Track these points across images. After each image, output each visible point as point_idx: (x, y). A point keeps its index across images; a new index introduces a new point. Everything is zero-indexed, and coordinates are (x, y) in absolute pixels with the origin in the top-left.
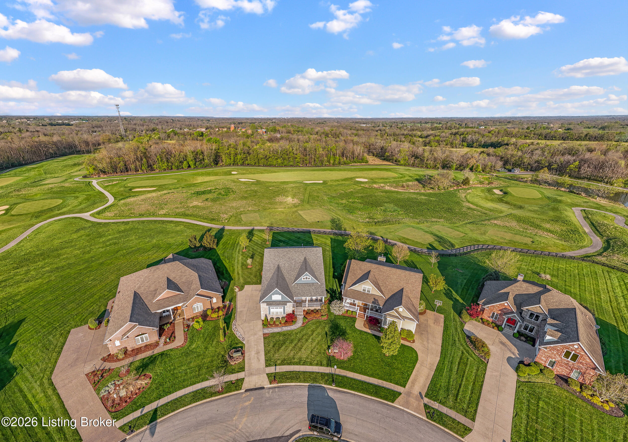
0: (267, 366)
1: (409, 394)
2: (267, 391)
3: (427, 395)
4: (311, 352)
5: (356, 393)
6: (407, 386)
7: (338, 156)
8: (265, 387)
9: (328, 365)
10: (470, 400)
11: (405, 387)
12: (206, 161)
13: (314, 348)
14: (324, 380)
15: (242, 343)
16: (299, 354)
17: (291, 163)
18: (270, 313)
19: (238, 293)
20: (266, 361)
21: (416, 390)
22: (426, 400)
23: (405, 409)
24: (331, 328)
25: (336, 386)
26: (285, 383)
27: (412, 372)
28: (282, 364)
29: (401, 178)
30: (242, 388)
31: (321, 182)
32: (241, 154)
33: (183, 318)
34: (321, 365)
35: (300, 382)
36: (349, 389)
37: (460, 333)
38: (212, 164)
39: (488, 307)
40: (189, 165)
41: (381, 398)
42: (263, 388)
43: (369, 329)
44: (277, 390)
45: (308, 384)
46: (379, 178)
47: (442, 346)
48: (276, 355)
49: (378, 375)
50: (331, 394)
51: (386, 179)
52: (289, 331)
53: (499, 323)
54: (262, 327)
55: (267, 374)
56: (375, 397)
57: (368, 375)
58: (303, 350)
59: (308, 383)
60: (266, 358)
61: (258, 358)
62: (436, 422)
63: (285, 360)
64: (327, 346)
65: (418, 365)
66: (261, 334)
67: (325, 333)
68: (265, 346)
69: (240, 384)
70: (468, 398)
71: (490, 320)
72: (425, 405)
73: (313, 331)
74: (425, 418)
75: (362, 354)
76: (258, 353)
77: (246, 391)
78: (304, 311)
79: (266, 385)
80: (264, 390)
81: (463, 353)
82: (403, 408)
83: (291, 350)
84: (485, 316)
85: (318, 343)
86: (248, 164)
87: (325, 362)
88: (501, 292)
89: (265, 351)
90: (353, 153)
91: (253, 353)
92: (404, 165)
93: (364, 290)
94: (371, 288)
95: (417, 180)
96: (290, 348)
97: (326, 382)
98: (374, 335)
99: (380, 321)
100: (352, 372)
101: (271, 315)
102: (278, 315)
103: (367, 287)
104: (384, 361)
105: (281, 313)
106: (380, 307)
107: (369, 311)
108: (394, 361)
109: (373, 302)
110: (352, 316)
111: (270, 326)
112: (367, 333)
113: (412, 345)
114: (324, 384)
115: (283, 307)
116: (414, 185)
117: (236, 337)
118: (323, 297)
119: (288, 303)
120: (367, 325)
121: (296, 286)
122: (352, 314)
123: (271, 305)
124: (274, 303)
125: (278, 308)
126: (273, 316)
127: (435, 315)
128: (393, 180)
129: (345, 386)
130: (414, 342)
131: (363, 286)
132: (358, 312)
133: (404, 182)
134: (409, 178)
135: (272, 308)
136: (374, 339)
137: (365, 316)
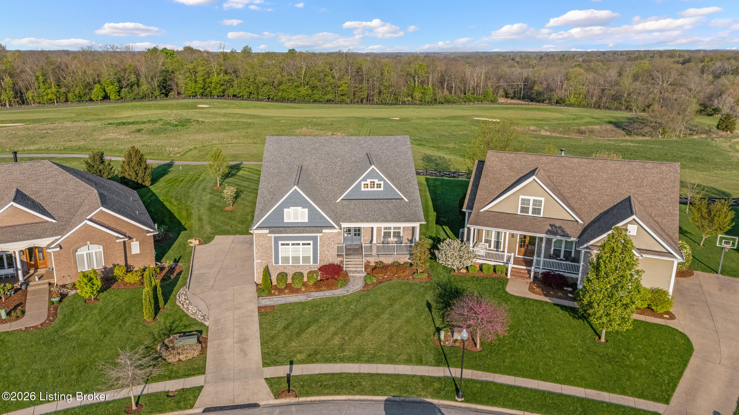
0: (265, 364)
2: (265, 410)
4: (391, 337)
6: (674, 400)
7: (430, 86)
8: (262, 403)
9: (438, 363)
11: (667, 401)
12: (144, 87)
13: (398, 331)
14: (431, 390)
15: (202, 324)
16: (357, 342)
17: (331, 97)
18: (277, 262)
19: (198, 248)
20: (264, 355)
21: (704, 407)
24: (441, 296)
25: (467, 401)
26: (318, 394)
27: (681, 373)
28: (311, 358)
29: (574, 119)
30: (197, 404)
31: (398, 119)
32: (218, 74)
33: (50, 284)
34: (420, 362)
35: (362, 392)
36: (504, 406)
38: (157, 93)
40: (106, 94)
42: (255, 405)
43: (546, 295)
44: (294, 408)
45: (384, 398)
46: (524, 119)
48: (294, 344)
49: (583, 378)
51: (542, 120)
52: (329, 298)
54: (256, 294)
55: (266, 379)
57: (557, 381)
58: (367, 334)
59: (385, 395)
60: (266, 351)
61: (242, 350)
63: (316, 352)
64: (433, 329)
65: (693, 361)
66: (253, 307)
67: (424, 304)
68: (261, 328)
69: (191, 397)
73: (393, 301)
75: (534, 340)
76: (243, 340)
77: (206, 410)
78: (367, 266)
79: (262, 400)
80: (256, 410)
83: (335, 334)
85: (408, 321)
86: (234, 96)
87: (431, 358)
89: (262, 337)
90: (464, 81)
91: (229, 342)
92: (579, 106)
93: (525, 210)
94: (543, 199)
95: (610, 122)
96: (332, 329)
97: (437, 394)
98: (558, 305)
99: (571, 281)
100: (509, 374)
101: (280, 264)
102: (299, 266)
103: (532, 198)
104: (595, 353)
105: (306, 259)
106: (572, 239)
107: (542, 259)
108: (623, 351)
109: (548, 232)
110: (494, 275)
111: (277, 293)
112: (541, 302)
113: (671, 323)
114: (433, 397)
115: (311, 242)
116: (607, 131)
117: (186, 315)
118: (417, 225)
119: (324, 231)
120: (537, 290)
121: (346, 202)
122: (495, 270)
123: (281, 232)
124: (288, 229)
125: (299, 244)
126: (284, 267)
127: (718, 278)
128: (556, 122)
129: (492, 401)
130: (672, 317)
131: (521, 197)
132: (511, 266)
133: (582, 125)
134: (592, 120)
135: (282, 245)
136: (561, 312)
137: (529, 271)
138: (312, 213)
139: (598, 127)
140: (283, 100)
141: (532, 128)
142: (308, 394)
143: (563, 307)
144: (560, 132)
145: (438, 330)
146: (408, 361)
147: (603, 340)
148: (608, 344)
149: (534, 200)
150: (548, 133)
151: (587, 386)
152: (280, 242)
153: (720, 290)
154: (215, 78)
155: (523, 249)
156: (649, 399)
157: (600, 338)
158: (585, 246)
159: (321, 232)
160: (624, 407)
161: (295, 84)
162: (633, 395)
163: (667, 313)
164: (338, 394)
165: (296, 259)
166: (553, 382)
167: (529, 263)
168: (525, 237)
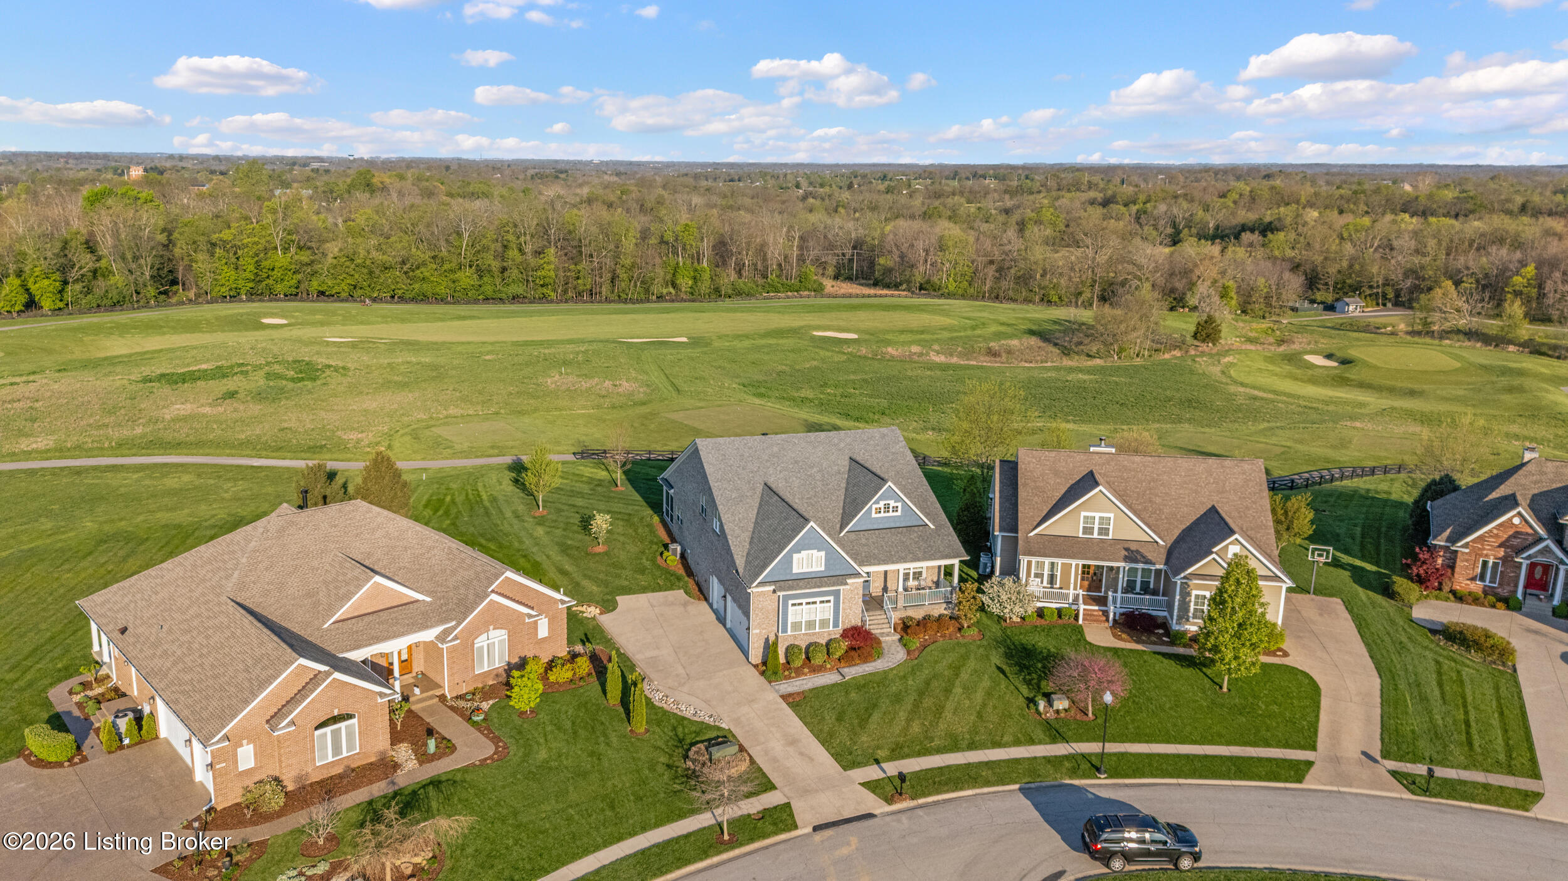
0: (845, 767)
1: (1336, 760)
2: (887, 819)
3: (1386, 755)
4: (980, 715)
5: (1181, 781)
6: (1320, 745)
8: (876, 812)
9: (1054, 741)
10: (1507, 744)
11: (1314, 748)
13: (983, 707)
14: (1064, 770)
15: (719, 728)
16: (942, 726)
17: (519, 289)
18: (785, 630)
19: (603, 618)
20: (836, 757)
21: (1351, 748)
22: (1391, 764)
23: (1342, 789)
24: (1008, 655)
25: (1111, 777)
26: (938, 793)
27: (1317, 716)
28: (898, 753)
29: (973, 328)
30: (799, 823)
31: (684, 339)
32: (285, 250)
34: (1032, 742)
35: (988, 783)
36: (1155, 777)
37: (1406, 626)
39: (1466, 546)
41: (1261, 779)
42: (870, 816)
43: (1138, 642)
44: (920, 813)
45: (1018, 786)
47: (1372, 657)
48: (864, 739)
49: (1220, 735)
50: (1104, 794)
52: (873, 675)
53: (1504, 592)
54: (762, 680)
55: (862, 784)
56: (1241, 779)
57: (1196, 742)
58: (948, 714)
59: (1016, 783)
60: (834, 751)
61: (801, 754)
62: (1442, 797)
63: (900, 746)
64: (1021, 702)
65: (1325, 703)
66: (773, 697)
67: (995, 668)
68: (805, 723)
69: (784, 817)
70: (1500, 741)
71: (1477, 587)
72: (1394, 774)
73: (955, 668)
74: (1408, 796)
75: (1150, 699)
76: (793, 742)
77: (816, 829)
78: (895, 624)
79: (875, 808)
80: (876, 820)
81: (1437, 662)
82: (1335, 788)
83: (909, 721)
84: (1462, 581)
85: (989, 694)
86: (321, 293)
87: (1039, 735)
88: (1491, 497)
89: (816, 735)
90: (762, 250)
91: (776, 746)
92: (963, 297)
93: (1088, 530)
94: (1112, 515)
95: (1032, 333)
96: (903, 715)
97: (1074, 772)
98: (1159, 653)
99: (1159, 621)
100: (1140, 742)
101: (789, 633)
102: (814, 634)
103: (1097, 515)
104: (1223, 705)
105: (824, 623)
106: (1158, 567)
107: (1119, 595)
108: (1251, 700)
109: (1127, 559)
110: (1060, 621)
111: (793, 675)
112: (1137, 651)
113: (1286, 661)
114: (1071, 778)
115: (831, 598)
116: (1030, 348)
117: (684, 718)
118: (956, 562)
119: (849, 581)
120: (1124, 636)
121: (853, 536)
122: (1060, 616)
123: (790, 588)
124: (801, 583)
125: (815, 603)
126: (795, 637)
127: (1313, 600)
128: (946, 335)
129: (1137, 773)
130: (1286, 654)
131: (1083, 514)
132: (1082, 607)
133: (991, 340)
134: (1002, 329)
135: (793, 605)
136: (1166, 661)
137: (1106, 613)
138: (831, 557)
139: (1015, 343)
140: (422, 298)
141: (915, 349)
142: (924, 795)
143: (1164, 655)
144: (961, 355)
145: (1031, 701)
146: (1017, 743)
147: (1225, 689)
148: (1233, 693)
149: (1101, 518)
150: (941, 359)
151: (1228, 743)
152: (791, 602)
153: (1321, 615)
154: (280, 259)
155: (1086, 583)
156: (1295, 748)
157: (1221, 687)
158: (1182, 575)
159: (846, 584)
160: (1275, 759)
161: (446, 266)
162: (1278, 746)
163: (1280, 649)
164: (961, 789)
165: (810, 624)
166: (1190, 743)
167: (1102, 601)
168: (1089, 566)
